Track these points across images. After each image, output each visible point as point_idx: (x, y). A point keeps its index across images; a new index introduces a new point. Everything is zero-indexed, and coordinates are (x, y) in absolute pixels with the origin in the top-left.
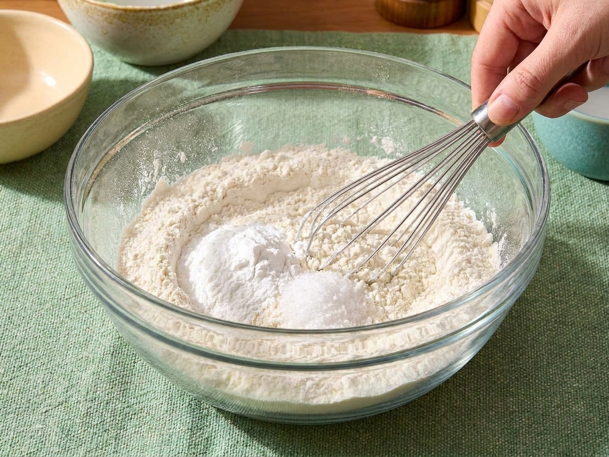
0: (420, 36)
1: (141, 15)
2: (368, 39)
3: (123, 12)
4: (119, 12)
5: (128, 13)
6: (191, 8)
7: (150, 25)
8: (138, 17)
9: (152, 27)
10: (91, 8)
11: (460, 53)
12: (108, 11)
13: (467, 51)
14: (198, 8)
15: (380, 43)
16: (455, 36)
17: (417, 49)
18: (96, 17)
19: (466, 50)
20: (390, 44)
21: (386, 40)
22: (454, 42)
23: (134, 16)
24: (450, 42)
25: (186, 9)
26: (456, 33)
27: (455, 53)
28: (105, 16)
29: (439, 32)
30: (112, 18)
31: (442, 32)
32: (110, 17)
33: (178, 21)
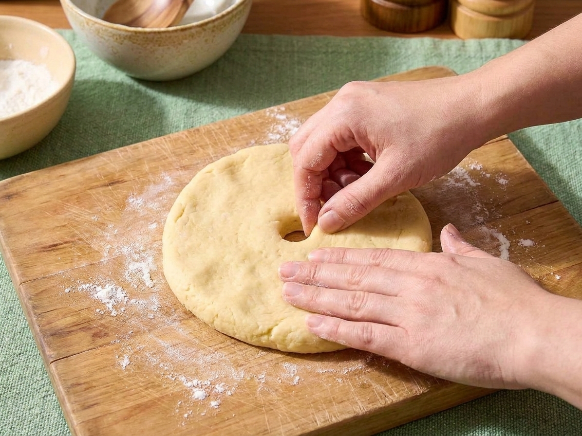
0: (403, 39)
1: (150, 36)
2: (353, 43)
3: (134, 34)
4: (130, 34)
5: (138, 35)
6: (198, 29)
7: (159, 46)
8: (147, 38)
9: (161, 48)
10: (102, 28)
11: (442, 56)
12: (119, 32)
13: (449, 55)
14: (205, 30)
15: (365, 47)
16: (437, 40)
17: (401, 52)
18: (107, 38)
19: (447, 53)
20: (374, 48)
21: (371, 44)
22: (435, 46)
23: (144, 38)
24: (432, 46)
25: (193, 31)
26: (438, 37)
27: (437, 57)
28: (115, 37)
29: (422, 37)
30: (122, 39)
31: (425, 36)
32: (120, 38)
33: (185, 41)
